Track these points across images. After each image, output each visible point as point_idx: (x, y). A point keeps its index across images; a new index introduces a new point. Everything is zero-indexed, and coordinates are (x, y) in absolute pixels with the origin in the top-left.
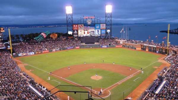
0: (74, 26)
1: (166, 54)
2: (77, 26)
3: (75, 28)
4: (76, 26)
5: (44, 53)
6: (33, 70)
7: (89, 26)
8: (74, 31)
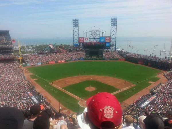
2: (82, 38)
5: (51, 63)
6: (37, 79)
7: (94, 38)
8: (80, 44)
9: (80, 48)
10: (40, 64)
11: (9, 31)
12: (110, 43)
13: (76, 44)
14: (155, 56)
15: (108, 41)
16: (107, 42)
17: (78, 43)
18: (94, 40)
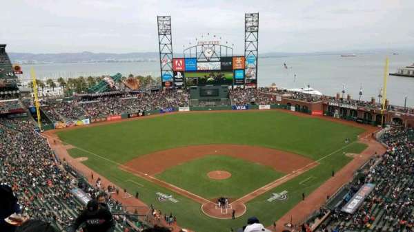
0: (177, 62)
1: (380, 126)
2: (181, 62)
3: (178, 66)
4: (179, 62)
5: (111, 120)
6: (86, 159)
7: (209, 61)
8: (175, 73)
9: (177, 84)
10: (86, 122)
11: (5, 46)
12: (244, 70)
13: (167, 75)
14: (348, 97)
15: (240, 68)
16: (237, 70)
17: (172, 73)
18: (208, 64)
